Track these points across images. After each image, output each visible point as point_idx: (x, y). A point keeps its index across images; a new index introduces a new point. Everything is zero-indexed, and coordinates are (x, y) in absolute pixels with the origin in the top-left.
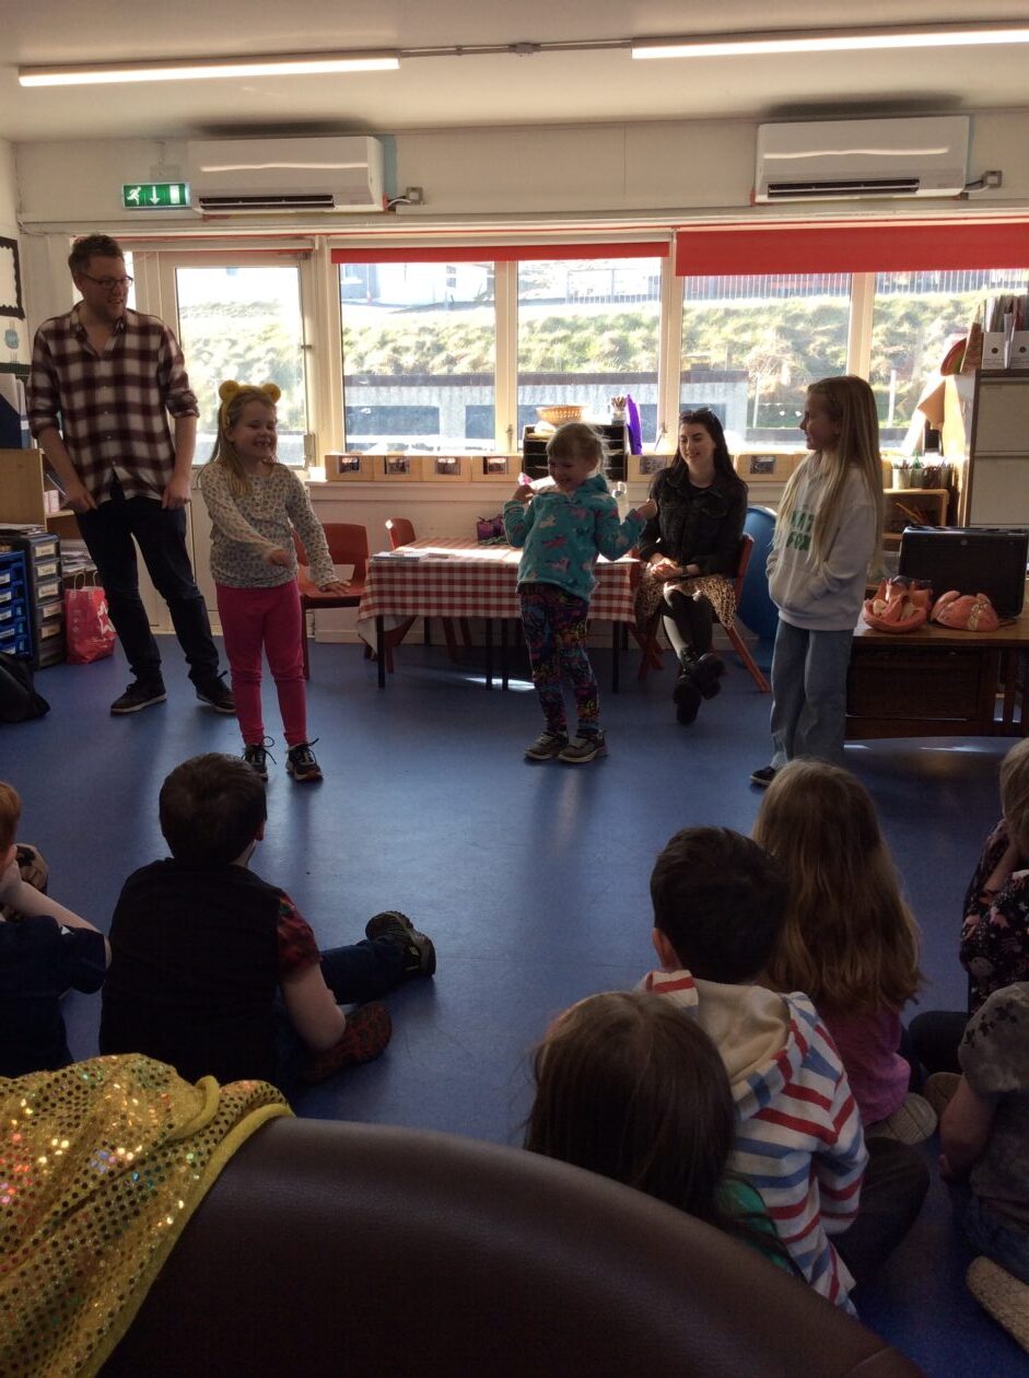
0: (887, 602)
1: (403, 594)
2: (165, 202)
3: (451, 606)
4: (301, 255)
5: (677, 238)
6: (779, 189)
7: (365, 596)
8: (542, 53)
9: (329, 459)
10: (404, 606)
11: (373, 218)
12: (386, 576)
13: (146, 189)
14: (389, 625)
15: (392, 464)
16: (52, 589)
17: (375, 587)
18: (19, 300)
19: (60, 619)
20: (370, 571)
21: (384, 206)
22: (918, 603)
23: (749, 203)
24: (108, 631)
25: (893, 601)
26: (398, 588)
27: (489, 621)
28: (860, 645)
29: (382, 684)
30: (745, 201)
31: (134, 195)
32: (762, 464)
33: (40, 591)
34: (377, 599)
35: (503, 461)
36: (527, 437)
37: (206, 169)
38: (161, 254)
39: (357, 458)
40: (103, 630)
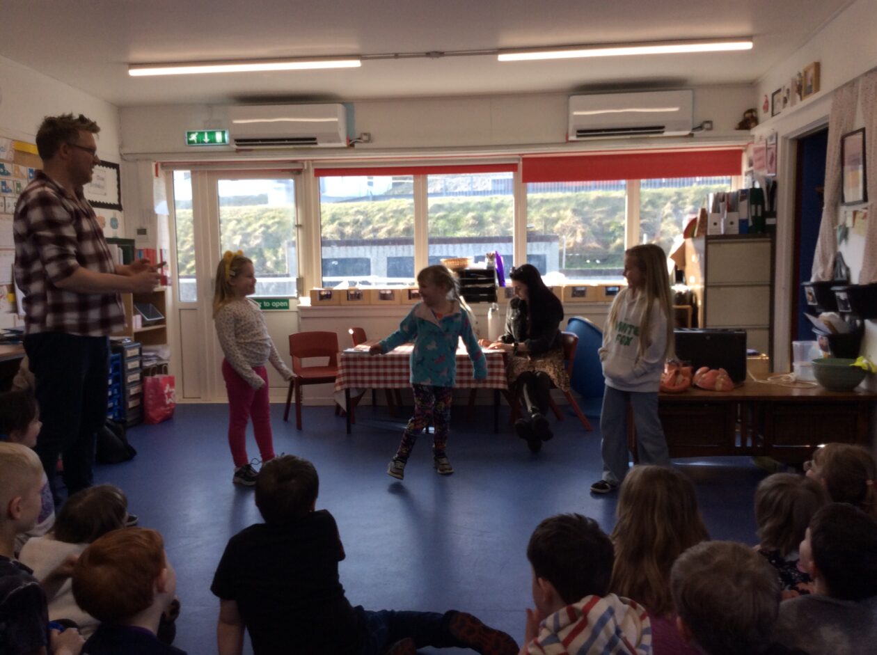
1: (363, 374)
2: (213, 141)
3: (393, 382)
4: (295, 172)
5: (522, 161)
6: (582, 133)
7: (339, 376)
8: (445, 58)
9: (313, 293)
10: (363, 382)
11: (341, 150)
12: (352, 363)
13: (201, 134)
14: (353, 394)
15: (352, 295)
16: (135, 377)
17: (345, 371)
18: (119, 200)
19: (140, 396)
20: (341, 361)
21: (347, 144)
22: (685, 374)
23: (565, 141)
24: (171, 403)
25: (670, 374)
26: (359, 371)
29: (349, 431)
30: (562, 140)
31: (194, 137)
32: (579, 291)
33: (129, 378)
34: (345, 378)
37: (237, 122)
38: (209, 172)
39: (331, 291)
40: (168, 401)
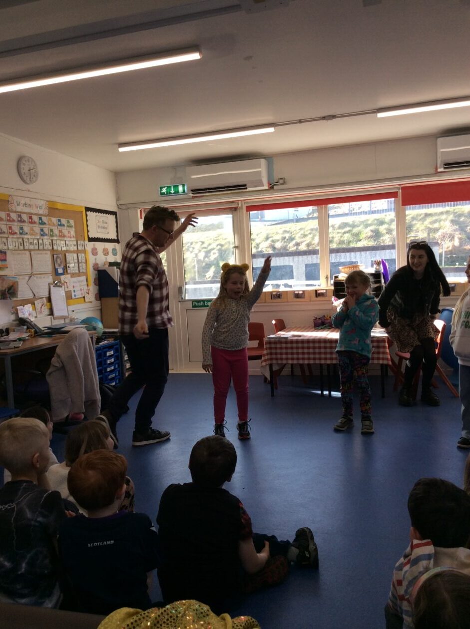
1: (281, 354)
2: (177, 192)
3: (303, 359)
4: (233, 209)
5: (402, 190)
6: (448, 165)
7: (264, 355)
8: (337, 119)
10: (282, 359)
11: (264, 192)
12: (273, 346)
13: (169, 187)
14: (275, 368)
15: (274, 295)
17: (269, 351)
18: (117, 236)
20: (266, 344)
21: (269, 187)
23: (435, 172)
26: (279, 351)
27: (321, 365)
29: (273, 395)
30: (433, 171)
31: (164, 190)
34: (269, 357)
35: (325, 291)
36: (335, 280)
37: (194, 177)
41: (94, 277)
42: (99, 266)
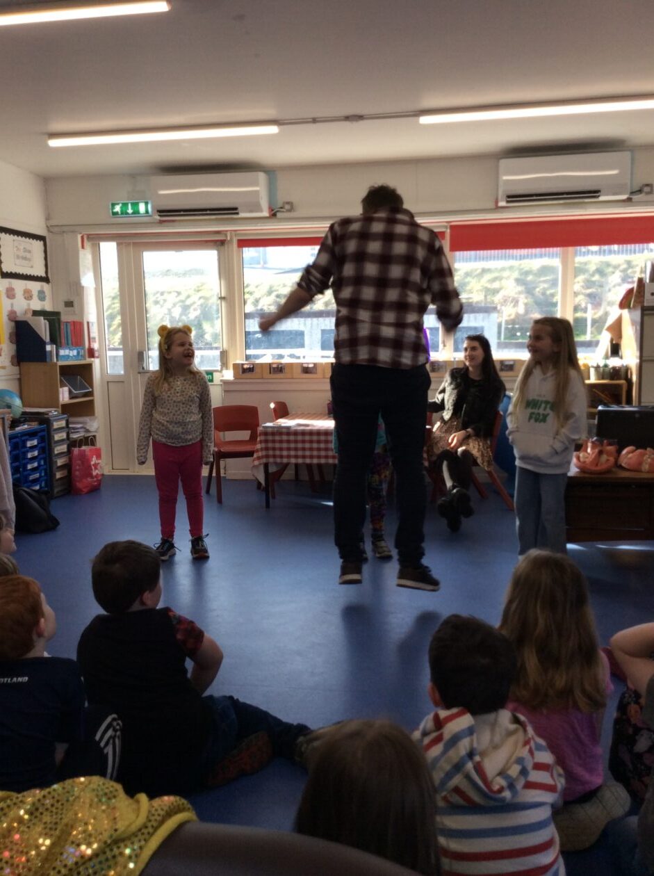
0: (589, 454)
1: (281, 449)
2: (136, 212)
3: (311, 457)
4: (219, 243)
5: (450, 229)
6: (513, 198)
7: (257, 451)
8: (365, 121)
9: (236, 366)
10: (281, 457)
11: (263, 220)
12: (270, 438)
13: (125, 205)
14: (272, 469)
15: (274, 368)
16: (63, 448)
17: (263, 445)
18: (46, 273)
19: (68, 467)
20: (260, 435)
21: (269, 213)
22: (609, 454)
23: (495, 207)
24: (97, 474)
25: (593, 453)
26: (277, 445)
28: (573, 483)
29: (268, 505)
30: (492, 205)
31: (118, 209)
32: (507, 366)
33: (56, 449)
34: (264, 453)
37: (162, 192)
38: (133, 243)
39: (253, 364)
40: (94, 473)
41: (9, 331)
42: (18, 314)
